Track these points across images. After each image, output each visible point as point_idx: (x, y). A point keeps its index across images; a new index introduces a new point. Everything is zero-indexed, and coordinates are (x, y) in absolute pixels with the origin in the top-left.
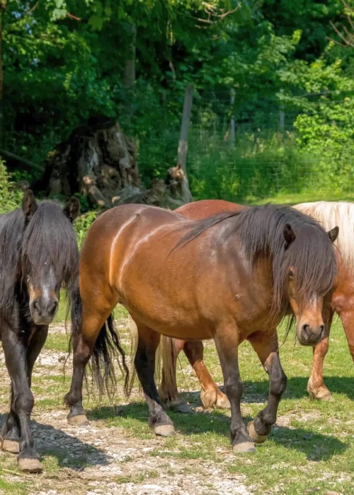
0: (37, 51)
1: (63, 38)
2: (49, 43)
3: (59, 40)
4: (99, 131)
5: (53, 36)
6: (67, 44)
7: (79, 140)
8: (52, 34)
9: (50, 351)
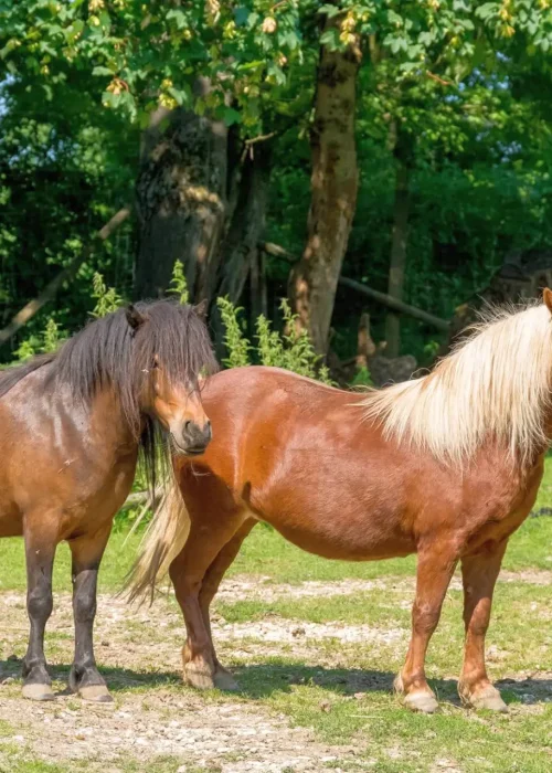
0: (457, 135)
1: (503, 113)
2: (477, 120)
3: (494, 116)
4: (539, 273)
5: (485, 108)
6: (508, 120)
7: (505, 287)
8: (483, 104)
9: (288, 620)
